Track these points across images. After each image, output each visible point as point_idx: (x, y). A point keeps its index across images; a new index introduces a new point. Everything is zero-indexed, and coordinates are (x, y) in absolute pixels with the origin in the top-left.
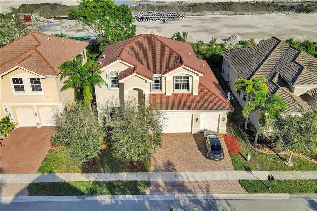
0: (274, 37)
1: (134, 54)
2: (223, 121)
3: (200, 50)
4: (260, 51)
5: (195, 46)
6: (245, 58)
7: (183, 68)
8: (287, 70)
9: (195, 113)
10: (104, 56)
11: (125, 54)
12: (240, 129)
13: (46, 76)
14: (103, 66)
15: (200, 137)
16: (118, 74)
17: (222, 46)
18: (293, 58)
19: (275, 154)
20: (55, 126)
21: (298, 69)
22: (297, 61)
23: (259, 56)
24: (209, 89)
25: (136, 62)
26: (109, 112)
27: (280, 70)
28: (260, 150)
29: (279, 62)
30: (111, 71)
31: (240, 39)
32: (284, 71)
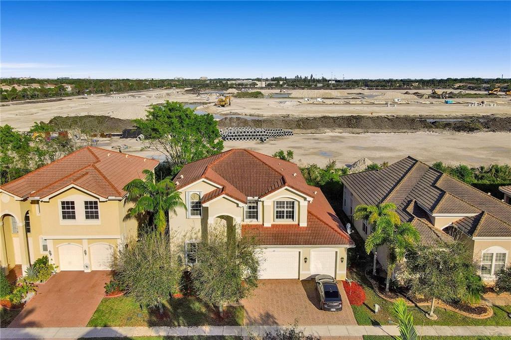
0: (409, 157)
1: (222, 172)
2: (342, 262)
3: (313, 176)
4: (391, 174)
5: (306, 171)
6: (372, 183)
7: (286, 189)
8: (425, 196)
9: (304, 250)
10: (182, 176)
11: (210, 172)
12: (366, 275)
13: (107, 198)
14: (181, 187)
15: (310, 284)
16: (201, 198)
17: (344, 171)
18: (433, 182)
19: (413, 305)
20: (110, 270)
21: (438, 194)
22: (438, 185)
23: (390, 180)
24: (321, 218)
25: (225, 182)
26: (186, 249)
27: (416, 197)
28: (392, 300)
29: (416, 187)
30: (191, 193)
31: (369, 163)
32: (421, 197)
